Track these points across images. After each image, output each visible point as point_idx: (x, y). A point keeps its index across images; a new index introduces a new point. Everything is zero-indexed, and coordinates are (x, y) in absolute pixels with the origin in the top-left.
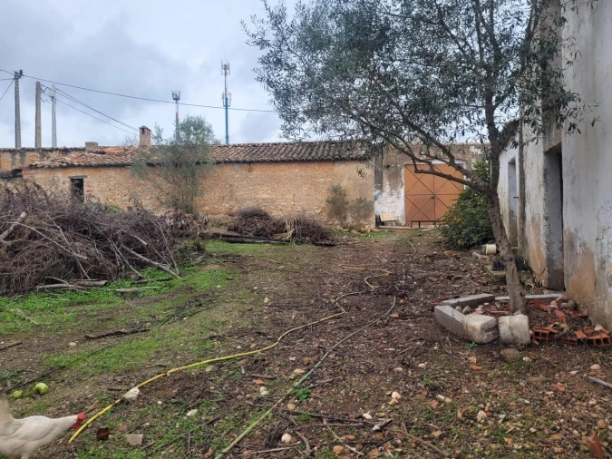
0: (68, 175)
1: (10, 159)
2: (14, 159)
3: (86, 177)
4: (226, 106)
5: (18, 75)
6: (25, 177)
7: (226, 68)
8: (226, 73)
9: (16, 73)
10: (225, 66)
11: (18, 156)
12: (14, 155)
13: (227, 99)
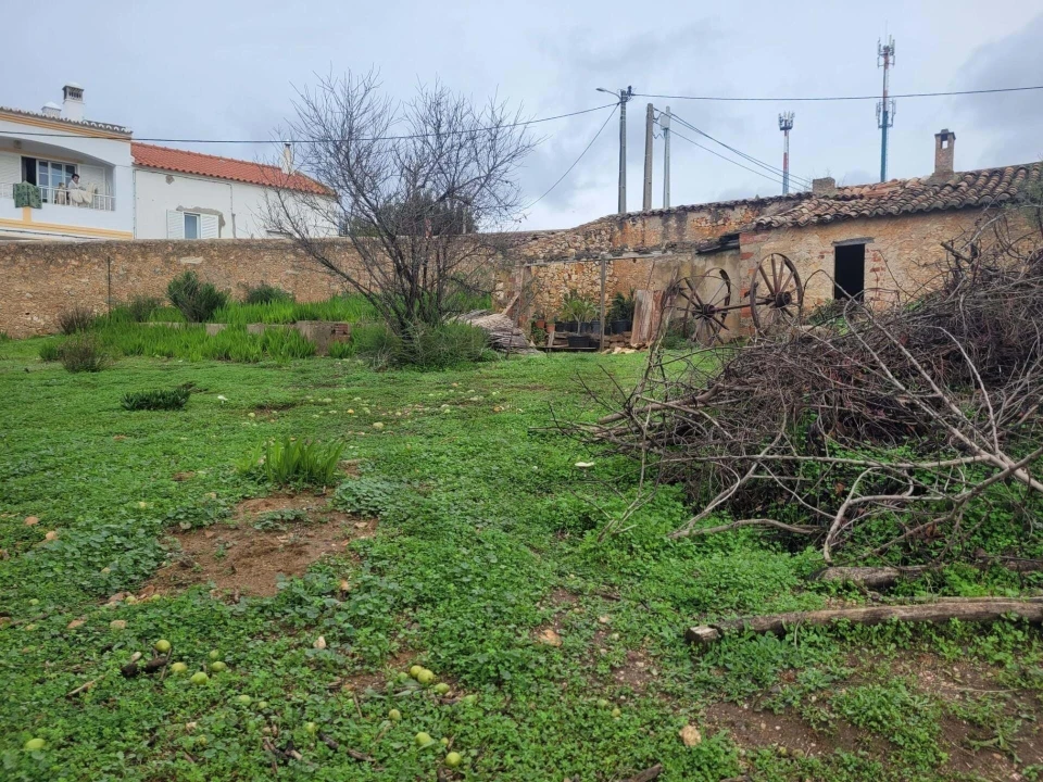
0: (832, 239)
1: (660, 229)
2: (667, 227)
3: (870, 239)
4: (884, 127)
5: (626, 96)
6: (744, 249)
7: (887, 52)
8: (886, 64)
9: (623, 93)
10: (887, 49)
11: (673, 222)
12: (667, 220)
13: (885, 113)
